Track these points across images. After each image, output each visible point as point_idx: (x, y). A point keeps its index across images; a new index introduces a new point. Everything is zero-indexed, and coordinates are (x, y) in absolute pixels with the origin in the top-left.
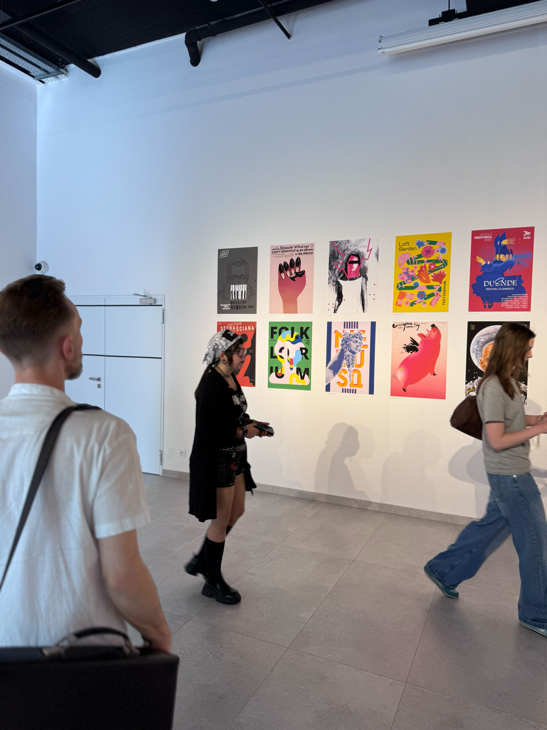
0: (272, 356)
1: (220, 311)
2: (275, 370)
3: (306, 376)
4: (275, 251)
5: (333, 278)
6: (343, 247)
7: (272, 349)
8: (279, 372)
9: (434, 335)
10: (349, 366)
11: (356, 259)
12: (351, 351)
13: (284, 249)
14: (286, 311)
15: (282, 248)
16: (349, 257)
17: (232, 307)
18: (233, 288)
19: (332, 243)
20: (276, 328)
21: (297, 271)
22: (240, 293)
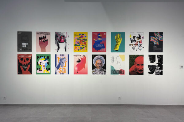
0: (38, 64)
1: (18, 51)
2: (39, 69)
3: (49, 70)
4: (38, 33)
5: (56, 42)
6: (59, 34)
7: (37, 63)
8: (40, 69)
9: (84, 58)
10: (62, 67)
11: (63, 37)
12: (62, 63)
13: (41, 33)
14: (42, 51)
15: (40, 32)
16: (61, 36)
17: (23, 50)
18: (23, 44)
19: (56, 32)
20: (39, 56)
21: (45, 39)
22: (26, 45)
